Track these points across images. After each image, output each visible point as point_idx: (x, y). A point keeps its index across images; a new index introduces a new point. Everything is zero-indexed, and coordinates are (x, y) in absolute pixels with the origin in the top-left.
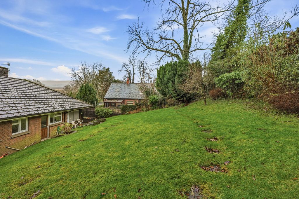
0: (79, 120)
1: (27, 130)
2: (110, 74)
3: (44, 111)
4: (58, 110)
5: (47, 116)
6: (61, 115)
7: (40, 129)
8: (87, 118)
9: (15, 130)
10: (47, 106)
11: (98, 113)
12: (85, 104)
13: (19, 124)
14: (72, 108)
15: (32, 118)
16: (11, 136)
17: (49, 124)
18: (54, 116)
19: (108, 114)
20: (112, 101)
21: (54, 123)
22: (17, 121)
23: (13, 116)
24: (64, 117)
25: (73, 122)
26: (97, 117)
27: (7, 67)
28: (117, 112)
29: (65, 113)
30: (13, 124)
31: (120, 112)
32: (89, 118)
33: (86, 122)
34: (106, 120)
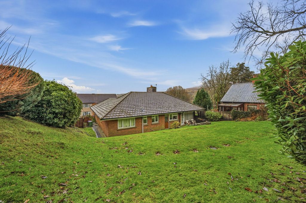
0: (193, 120)
1: (158, 122)
2: (247, 69)
3: (164, 112)
4: (173, 111)
5: (168, 115)
6: (177, 115)
7: (164, 122)
8: (200, 119)
9: (153, 121)
10: (167, 109)
11: (208, 116)
12: (196, 108)
13: (155, 118)
14: (183, 110)
15: (161, 116)
16: (151, 123)
17: (169, 120)
18: (173, 116)
19: (216, 118)
20: (227, 105)
21: (172, 120)
22: (154, 117)
23: (151, 114)
24: (179, 116)
25: (187, 121)
26: (207, 119)
27: (155, 86)
28: (227, 117)
29: (180, 114)
30: (152, 118)
31: (231, 118)
32: (202, 120)
33: (198, 121)
34: (211, 123)
